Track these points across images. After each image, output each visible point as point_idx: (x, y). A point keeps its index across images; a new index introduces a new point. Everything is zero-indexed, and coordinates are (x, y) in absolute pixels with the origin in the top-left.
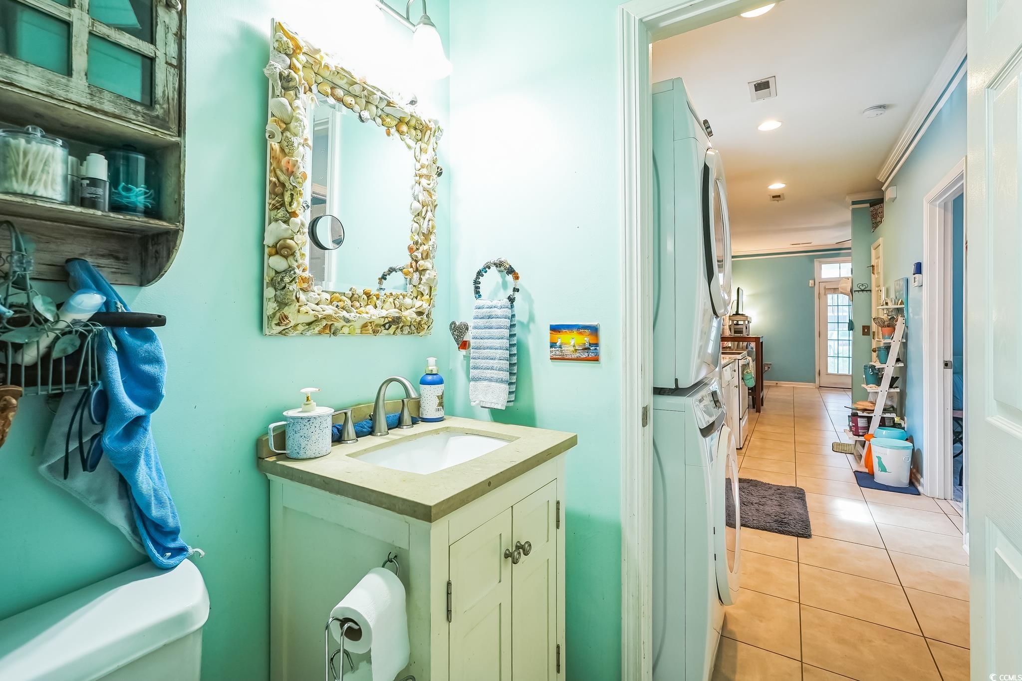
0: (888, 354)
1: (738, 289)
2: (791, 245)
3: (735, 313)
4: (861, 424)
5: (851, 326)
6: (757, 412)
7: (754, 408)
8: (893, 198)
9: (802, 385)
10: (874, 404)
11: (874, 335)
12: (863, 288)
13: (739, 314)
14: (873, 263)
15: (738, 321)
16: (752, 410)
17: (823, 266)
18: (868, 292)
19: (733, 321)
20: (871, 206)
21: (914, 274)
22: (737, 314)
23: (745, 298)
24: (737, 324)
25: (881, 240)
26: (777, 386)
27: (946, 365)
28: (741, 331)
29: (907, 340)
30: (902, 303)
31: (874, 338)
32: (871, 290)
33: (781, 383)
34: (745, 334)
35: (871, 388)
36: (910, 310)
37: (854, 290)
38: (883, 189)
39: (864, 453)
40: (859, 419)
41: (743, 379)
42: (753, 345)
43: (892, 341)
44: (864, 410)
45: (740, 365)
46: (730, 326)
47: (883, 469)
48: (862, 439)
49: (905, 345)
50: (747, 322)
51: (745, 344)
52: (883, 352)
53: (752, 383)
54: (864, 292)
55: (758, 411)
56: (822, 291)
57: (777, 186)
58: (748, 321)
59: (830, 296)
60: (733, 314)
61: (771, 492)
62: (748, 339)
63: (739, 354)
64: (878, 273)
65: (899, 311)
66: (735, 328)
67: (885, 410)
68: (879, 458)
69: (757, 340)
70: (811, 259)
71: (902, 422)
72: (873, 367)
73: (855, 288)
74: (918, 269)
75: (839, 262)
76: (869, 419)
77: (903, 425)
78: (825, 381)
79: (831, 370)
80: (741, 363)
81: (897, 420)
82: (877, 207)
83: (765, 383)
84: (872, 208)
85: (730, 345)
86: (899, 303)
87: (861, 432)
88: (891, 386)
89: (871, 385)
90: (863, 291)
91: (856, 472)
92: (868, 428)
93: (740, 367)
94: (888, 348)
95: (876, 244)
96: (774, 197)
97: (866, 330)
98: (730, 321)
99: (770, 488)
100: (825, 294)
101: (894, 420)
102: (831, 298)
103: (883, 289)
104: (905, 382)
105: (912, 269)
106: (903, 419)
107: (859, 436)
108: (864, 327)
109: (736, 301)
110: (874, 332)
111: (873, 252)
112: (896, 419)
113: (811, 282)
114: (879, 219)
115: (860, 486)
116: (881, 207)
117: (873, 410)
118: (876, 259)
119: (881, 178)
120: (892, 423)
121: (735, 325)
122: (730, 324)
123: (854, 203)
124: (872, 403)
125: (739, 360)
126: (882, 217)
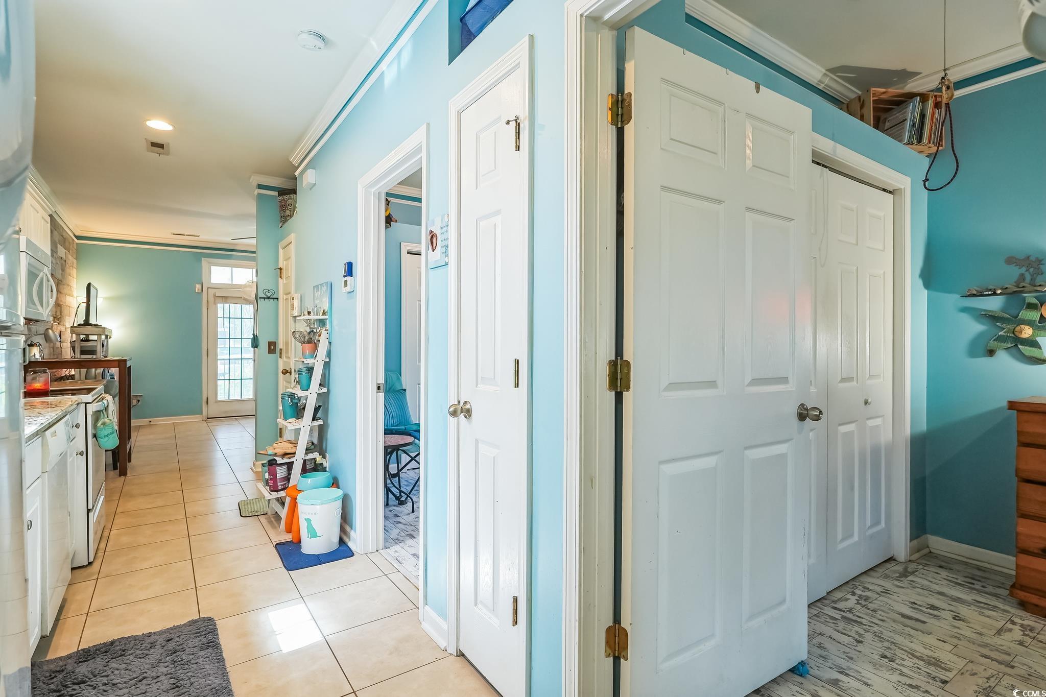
0: (311, 377)
1: (89, 285)
2: (172, 233)
3: (83, 323)
4: (280, 475)
5: (255, 343)
6: (120, 476)
7: (115, 468)
8: (312, 184)
9: (187, 419)
10: (295, 443)
11: (281, 353)
12: (269, 295)
13: (91, 325)
14: (280, 265)
15: (87, 335)
16: (112, 473)
17: (213, 268)
18: (275, 300)
19: (78, 335)
20: (279, 195)
21: (345, 276)
22: (87, 323)
23: (101, 300)
24: (87, 340)
25: (292, 237)
26: (150, 425)
27: (379, 388)
28: (94, 350)
29: (330, 359)
30: (324, 313)
31: (281, 357)
32: (277, 298)
33: (155, 420)
34: (100, 356)
35: (291, 425)
36: (335, 322)
37: (259, 296)
38: (297, 173)
39: (284, 513)
40: (278, 468)
41: (95, 436)
42: (115, 371)
43: (315, 361)
44: (285, 455)
45: (90, 412)
46: (72, 343)
47: (313, 534)
48: (282, 494)
49: (327, 365)
50: (103, 337)
51: (100, 370)
52: (304, 376)
53: (112, 442)
54: (271, 300)
55: (123, 473)
56: (211, 299)
57: (159, 125)
58: (107, 336)
59: (220, 306)
60: (80, 325)
61: (156, 653)
62: (106, 364)
63: (89, 391)
64: (287, 278)
65: (322, 322)
66: (81, 347)
67: (308, 451)
68: (308, 520)
69: (121, 364)
70: (198, 258)
71: (324, 461)
72: (292, 396)
73: (261, 295)
74: (349, 270)
75: (233, 266)
76: (290, 466)
77: (325, 465)
78: (213, 410)
79: (222, 396)
80: (91, 409)
81: (319, 459)
82: (286, 197)
83: (134, 423)
84: (281, 198)
85: (73, 372)
86: (321, 314)
87: (280, 485)
88: (314, 419)
89: (291, 420)
90: (269, 298)
91: (278, 546)
92: (287, 479)
93: (89, 418)
94: (310, 370)
95: (285, 242)
96: (154, 144)
97: (272, 347)
98: (74, 336)
99: (153, 644)
100: (215, 304)
101: (316, 461)
102: (222, 309)
103: (297, 296)
104: (326, 412)
105: (342, 270)
106: (324, 457)
107: (277, 491)
108: (270, 344)
109: (85, 305)
110: (281, 349)
111: (281, 251)
112: (317, 459)
113: (198, 286)
114: (288, 212)
115: (288, 570)
116: (291, 199)
117: (295, 453)
118: (285, 260)
119: (295, 158)
120: (313, 464)
121: (82, 340)
122: (74, 339)
123: (260, 187)
124: (290, 442)
125: (86, 404)
126: (295, 208)
